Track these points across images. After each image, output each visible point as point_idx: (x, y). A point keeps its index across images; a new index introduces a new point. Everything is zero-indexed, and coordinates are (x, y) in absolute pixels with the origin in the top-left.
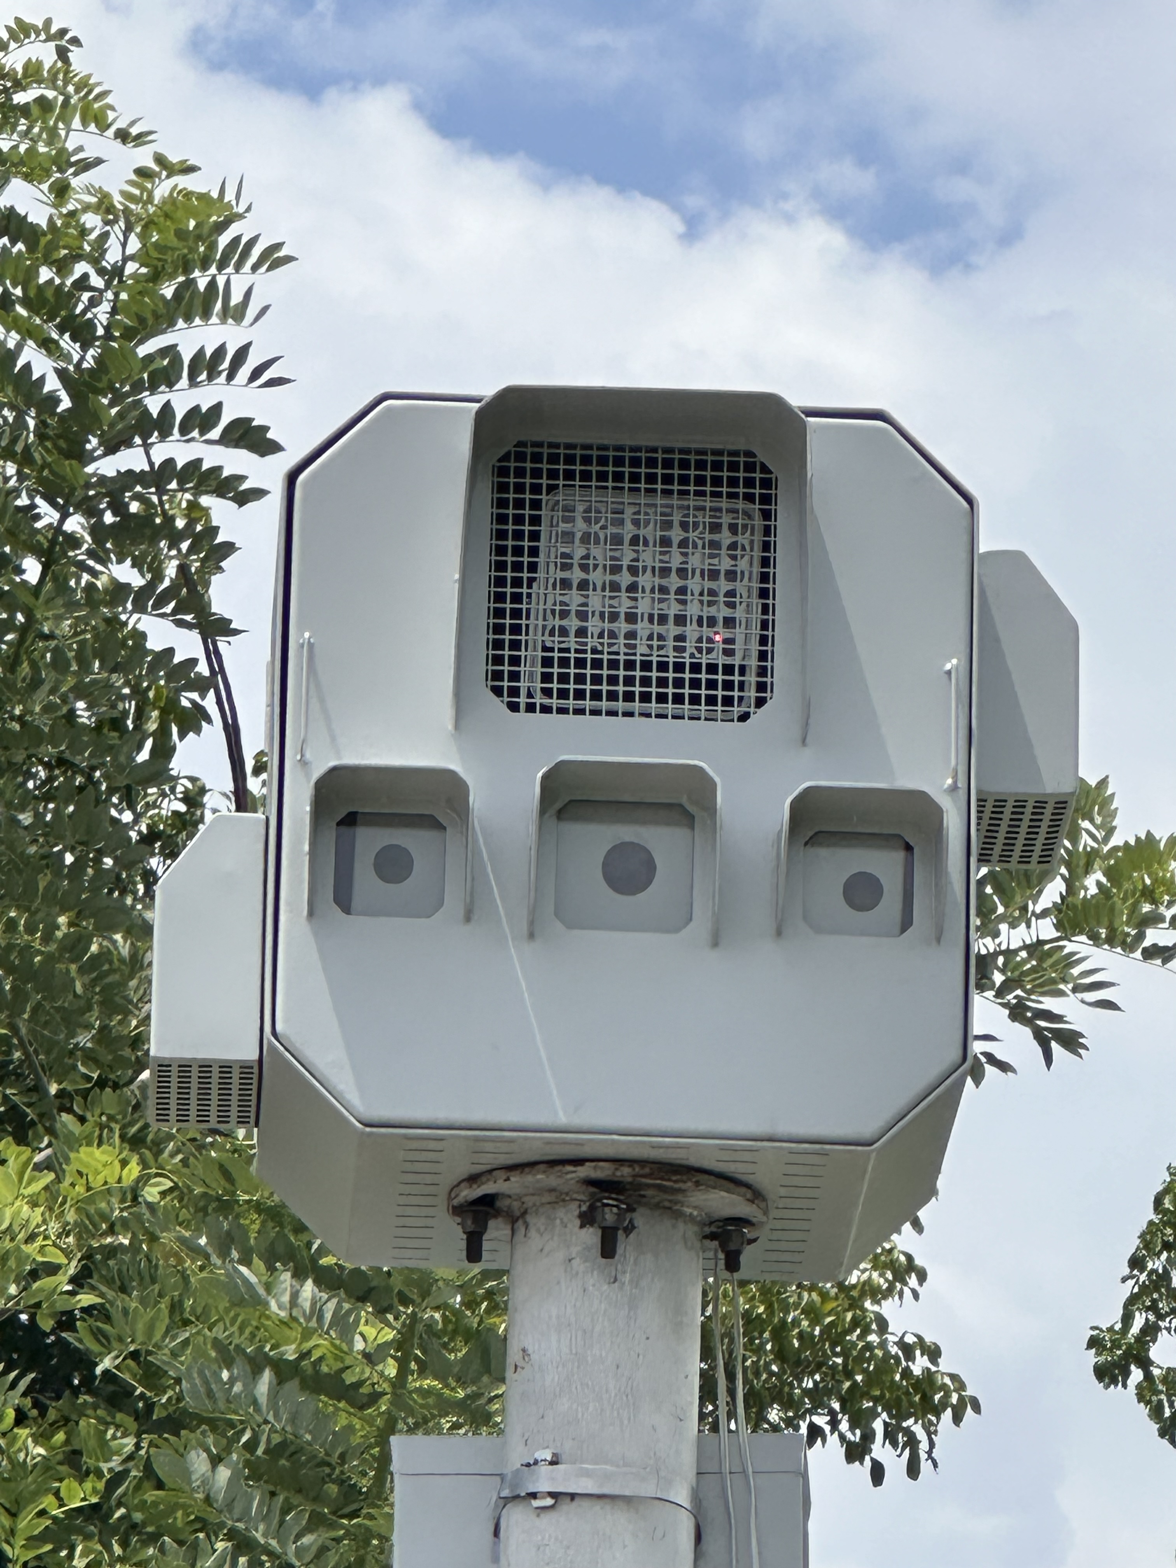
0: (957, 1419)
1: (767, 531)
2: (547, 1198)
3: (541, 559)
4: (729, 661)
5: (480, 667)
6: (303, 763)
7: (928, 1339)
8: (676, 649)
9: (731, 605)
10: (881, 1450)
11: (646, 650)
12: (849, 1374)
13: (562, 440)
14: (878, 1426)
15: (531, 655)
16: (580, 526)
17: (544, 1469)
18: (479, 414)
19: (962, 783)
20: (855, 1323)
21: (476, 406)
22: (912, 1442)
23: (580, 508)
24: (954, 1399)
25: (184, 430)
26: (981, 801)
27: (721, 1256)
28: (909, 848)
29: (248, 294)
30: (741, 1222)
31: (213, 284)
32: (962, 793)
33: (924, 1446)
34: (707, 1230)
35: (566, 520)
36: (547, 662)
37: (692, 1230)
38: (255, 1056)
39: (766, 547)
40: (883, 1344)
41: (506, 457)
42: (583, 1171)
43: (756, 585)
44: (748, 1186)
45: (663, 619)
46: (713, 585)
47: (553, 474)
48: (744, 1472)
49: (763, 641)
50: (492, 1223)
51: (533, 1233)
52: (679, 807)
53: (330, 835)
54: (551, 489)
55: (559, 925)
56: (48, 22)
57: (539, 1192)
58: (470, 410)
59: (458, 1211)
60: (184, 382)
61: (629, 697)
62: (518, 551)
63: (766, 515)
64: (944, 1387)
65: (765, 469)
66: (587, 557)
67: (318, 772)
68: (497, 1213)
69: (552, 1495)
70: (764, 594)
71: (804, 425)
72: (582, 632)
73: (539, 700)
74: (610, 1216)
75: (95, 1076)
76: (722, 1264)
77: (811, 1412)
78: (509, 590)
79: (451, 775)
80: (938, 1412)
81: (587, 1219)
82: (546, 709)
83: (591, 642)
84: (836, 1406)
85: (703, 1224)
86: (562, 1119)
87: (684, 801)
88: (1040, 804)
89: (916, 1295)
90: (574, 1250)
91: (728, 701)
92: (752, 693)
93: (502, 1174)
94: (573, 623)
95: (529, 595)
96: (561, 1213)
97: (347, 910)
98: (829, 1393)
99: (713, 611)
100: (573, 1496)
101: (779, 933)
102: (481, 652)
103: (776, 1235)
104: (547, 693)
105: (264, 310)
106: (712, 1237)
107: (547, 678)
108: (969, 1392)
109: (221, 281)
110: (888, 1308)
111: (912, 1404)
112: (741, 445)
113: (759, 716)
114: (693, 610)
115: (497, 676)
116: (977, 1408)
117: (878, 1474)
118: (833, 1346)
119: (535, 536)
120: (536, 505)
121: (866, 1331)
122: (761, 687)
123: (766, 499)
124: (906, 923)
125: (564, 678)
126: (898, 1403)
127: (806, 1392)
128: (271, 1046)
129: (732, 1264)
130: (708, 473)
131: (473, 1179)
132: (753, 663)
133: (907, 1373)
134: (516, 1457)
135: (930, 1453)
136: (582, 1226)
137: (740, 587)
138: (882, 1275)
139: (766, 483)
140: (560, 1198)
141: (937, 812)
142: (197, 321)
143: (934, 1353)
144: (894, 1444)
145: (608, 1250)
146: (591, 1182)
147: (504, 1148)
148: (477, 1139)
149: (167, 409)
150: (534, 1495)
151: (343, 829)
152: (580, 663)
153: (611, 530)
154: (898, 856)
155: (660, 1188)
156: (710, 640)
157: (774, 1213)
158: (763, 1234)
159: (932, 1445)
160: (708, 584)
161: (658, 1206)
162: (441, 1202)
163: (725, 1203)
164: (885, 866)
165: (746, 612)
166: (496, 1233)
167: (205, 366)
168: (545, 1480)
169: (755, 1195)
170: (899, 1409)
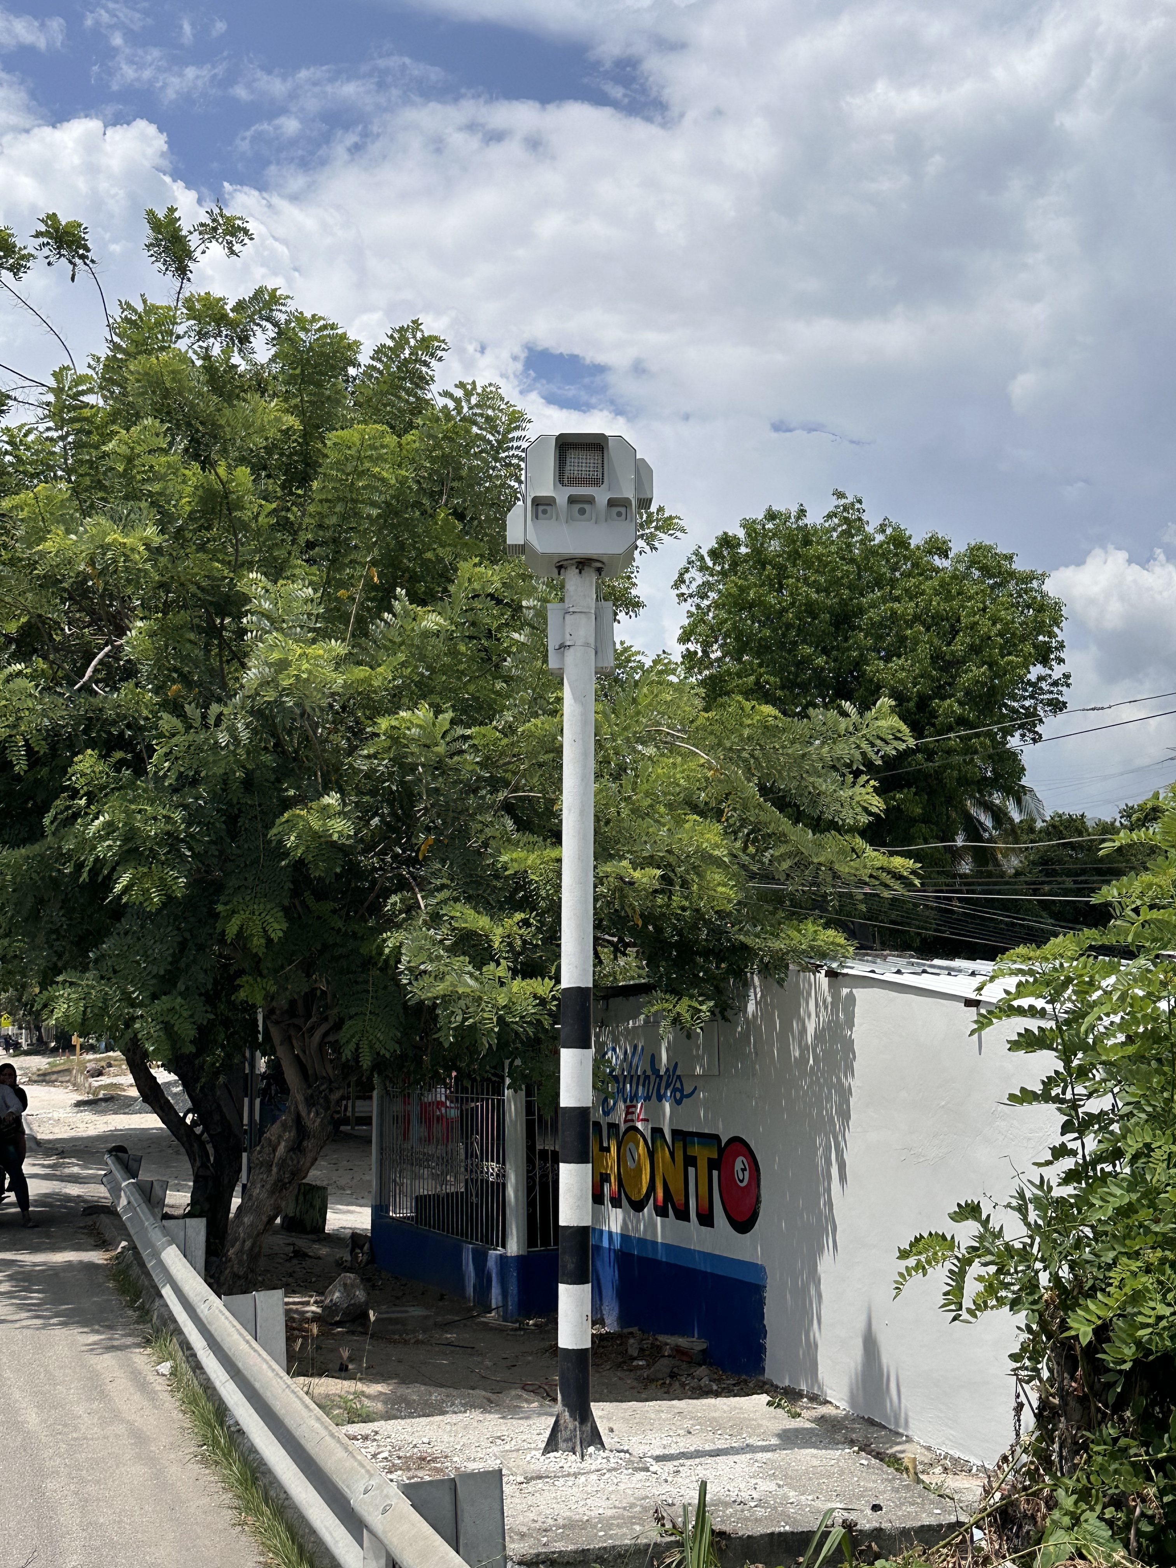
0: (643, 608)
1: (603, 456)
3: (567, 462)
4: (597, 477)
5: (557, 480)
6: (529, 497)
7: (638, 595)
8: (589, 475)
9: (597, 468)
10: (631, 613)
11: (584, 476)
12: (626, 601)
13: (570, 442)
14: (630, 609)
15: (566, 477)
16: (573, 456)
17: (572, 607)
19: (634, 496)
20: (626, 593)
21: (555, 437)
22: (636, 612)
23: (573, 454)
24: (642, 605)
25: (516, 450)
26: (638, 499)
27: (598, 575)
28: (626, 507)
29: (526, 427)
30: (601, 568)
31: (520, 425)
32: (634, 498)
35: (571, 455)
36: (568, 478)
37: (593, 570)
38: (523, 543)
39: (603, 458)
40: (631, 596)
41: (561, 445)
42: (576, 560)
43: (601, 465)
45: (587, 471)
46: (595, 465)
47: (568, 448)
48: (603, 609)
49: (603, 474)
50: (562, 569)
51: (568, 571)
52: (589, 501)
53: (534, 508)
54: (568, 450)
55: (571, 521)
56: (496, 385)
57: (569, 564)
58: (553, 438)
59: (557, 567)
60: (515, 441)
61: (581, 484)
62: (563, 461)
63: (603, 454)
64: (641, 603)
65: (602, 446)
66: (574, 461)
67: (532, 498)
68: (563, 567)
69: (573, 612)
70: (603, 466)
72: (573, 473)
73: (567, 484)
74: (581, 568)
78: (562, 466)
79: (553, 497)
80: (640, 607)
81: (577, 568)
82: (568, 486)
83: (575, 475)
84: (624, 606)
85: (595, 569)
86: (572, 552)
88: (648, 499)
89: (636, 589)
90: (575, 573)
91: (597, 484)
92: (601, 483)
93: (563, 561)
95: (565, 467)
96: (573, 567)
97: (537, 520)
98: (622, 604)
99: (595, 469)
100: (576, 612)
101: (606, 521)
102: (557, 477)
103: (606, 571)
105: (529, 429)
106: (597, 571)
107: (568, 481)
108: (645, 604)
109: (522, 424)
110: (632, 591)
111: (636, 606)
113: (602, 486)
114: (591, 469)
115: (560, 481)
116: (646, 606)
117: (631, 617)
118: (623, 597)
119: (566, 458)
120: (566, 453)
121: (628, 594)
122: (602, 481)
123: (603, 451)
124: (626, 519)
125: (571, 481)
127: (619, 604)
128: (526, 541)
129: (600, 576)
130: (593, 447)
131: (559, 562)
132: (601, 477)
133: (635, 601)
134: (568, 606)
135: (639, 613)
137: (599, 466)
138: (631, 586)
139: (603, 448)
140: (572, 565)
141: (631, 501)
142: (517, 431)
143: (639, 598)
144: (633, 612)
145: (580, 573)
146: (578, 562)
147: (563, 557)
148: (559, 556)
149: (513, 446)
150: (570, 612)
151: (536, 507)
152: (573, 478)
153: (578, 457)
154: (625, 509)
155: (588, 563)
156: (594, 474)
157: (606, 567)
158: (604, 570)
160: (593, 465)
161: (588, 566)
162: (554, 566)
163: (599, 565)
164: (623, 510)
165: (600, 470)
166: (562, 571)
167: (519, 438)
168: (571, 610)
169: (603, 563)
170: (634, 607)
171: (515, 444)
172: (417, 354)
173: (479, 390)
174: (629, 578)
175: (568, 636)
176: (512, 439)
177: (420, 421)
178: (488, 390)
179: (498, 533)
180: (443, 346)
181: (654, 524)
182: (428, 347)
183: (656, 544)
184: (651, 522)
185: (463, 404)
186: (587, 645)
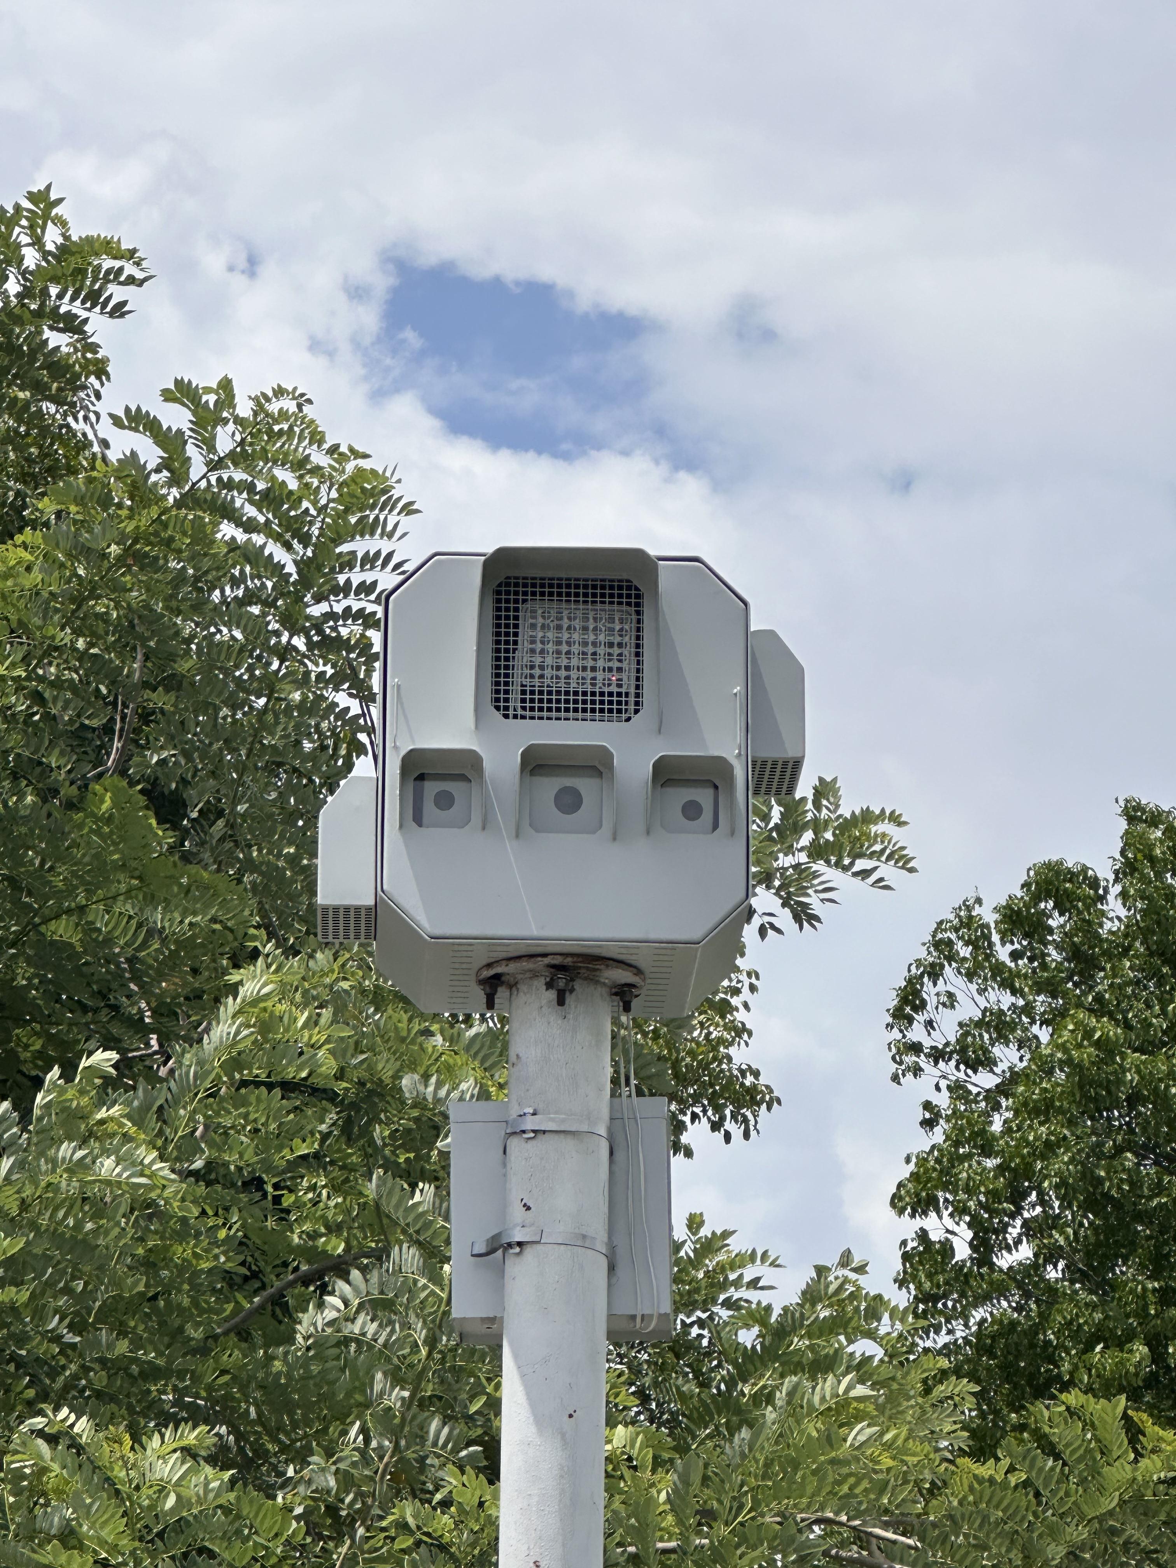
0: (769, 1109)
1: (639, 621)
2: (528, 975)
3: (520, 639)
4: (619, 690)
5: (488, 696)
6: (395, 747)
7: (754, 1067)
8: (592, 684)
9: (620, 661)
10: (729, 1125)
11: (575, 685)
12: (712, 1085)
13: (529, 575)
14: (728, 1112)
15: (515, 688)
16: (540, 620)
17: (529, 1117)
18: (485, 562)
19: (743, 752)
20: (715, 1059)
21: (483, 558)
22: (745, 1120)
23: (540, 612)
24: (767, 1098)
25: (356, 594)
26: (754, 763)
27: (621, 1004)
28: (716, 787)
29: (396, 525)
30: (633, 986)
31: (377, 518)
32: (744, 758)
33: (752, 1122)
34: (614, 990)
35: (532, 618)
36: (523, 692)
37: (604, 991)
38: (372, 903)
39: (638, 630)
40: (730, 1070)
41: (500, 585)
42: (547, 960)
43: (633, 650)
44: (635, 967)
45: (584, 669)
46: (611, 651)
47: (525, 593)
48: (635, 1118)
49: (638, 679)
50: (500, 989)
51: (521, 994)
52: (594, 768)
53: (410, 785)
54: (524, 601)
55: (533, 832)
56: (295, 389)
57: (525, 972)
58: (479, 560)
59: (482, 982)
60: (358, 569)
61: (567, 710)
62: (507, 634)
63: (638, 613)
64: (762, 1092)
65: (637, 589)
66: (544, 637)
67: (403, 752)
68: (502, 983)
69: (534, 1131)
70: (637, 654)
71: (656, 565)
72: (542, 676)
73: (520, 712)
74: (561, 984)
75: (304, 929)
76: (621, 1008)
77: (692, 1105)
78: (503, 655)
79: (473, 752)
80: (759, 1104)
81: (549, 986)
82: (523, 717)
83: (547, 681)
84: (706, 1102)
85: (611, 988)
86: (535, 932)
87: (596, 764)
88: (785, 763)
89: (747, 1044)
90: (544, 1002)
91: (619, 711)
92: (632, 707)
93: (504, 963)
94: (537, 672)
95: (514, 658)
96: (535, 983)
97: (420, 825)
98: (701, 1095)
99: (610, 664)
100: (544, 1132)
101: (648, 833)
102: (488, 687)
103: (650, 993)
104: (524, 708)
105: (405, 534)
106: (616, 994)
107: (523, 701)
108: (776, 1094)
109: (382, 517)
110: (732, 1051)
111: (745, 1101)
112: (625, 576)
113: (635, 719)
114: (600, 664)
115: (497, 700)
116: (779, 1102)
117: (728, 1137)
118: (703, 1071)
119: (516, 626)
120: (516, 610)
121: (720, 1063)
122: (637, 703)
123: (638, 605)
124: (715, 826)
125: (532, 701)
126: (738, 1100)
127: (690, 1095)
128: (381, 897)
129: (627, 1008)
130: (607, 592)
131: (489, 965)
132: (632, 691)
133: (742, 1085)
134: (514, 1112)
135: (755, 1126)
136: (547, 989)
137: (626, 652)
138: (729, 1034)
139: (638, 596)
140: (535, 975)
141: (731, 767)
142: (367, 537)
143: (756, 1074)
144: (736, 1122)
145: (561, 1002)
146: (553, 966)
147: (504, 948)
148: (490, 945)
149: (348, 582)
150: (524, 1132)
151: (418, 782)
152: (541, 693)
153: (556, 622)
154: (710, 791)
155: (588, 969)
156: (609, 680)
157: (649, 981)
158: (643, 992)
159: (756, 1122)
160: (608, 650)
161: (586, 979)
162: (474, 978)
163: (622, 976)
164: (703, 797)
165: (628, 664)
166: (502, 994)
167: (369, 561)
168: (530, 1124)
169: (638, 971)
170: (738, 1104)
171: (357, 577)
172: (45, 293)
173: (244, 409)
174: (725, 1008)
175: (518, 1212)
176: (349, 562)
177: (48, 507)
178: (274, 407)
179: (293, 861)
180: (130, 269)
181: (807, 837)
182: (80, 272)
183: (813, 900)
184: (798, 829)
185: (191, 450)
186: (582, 1240)
